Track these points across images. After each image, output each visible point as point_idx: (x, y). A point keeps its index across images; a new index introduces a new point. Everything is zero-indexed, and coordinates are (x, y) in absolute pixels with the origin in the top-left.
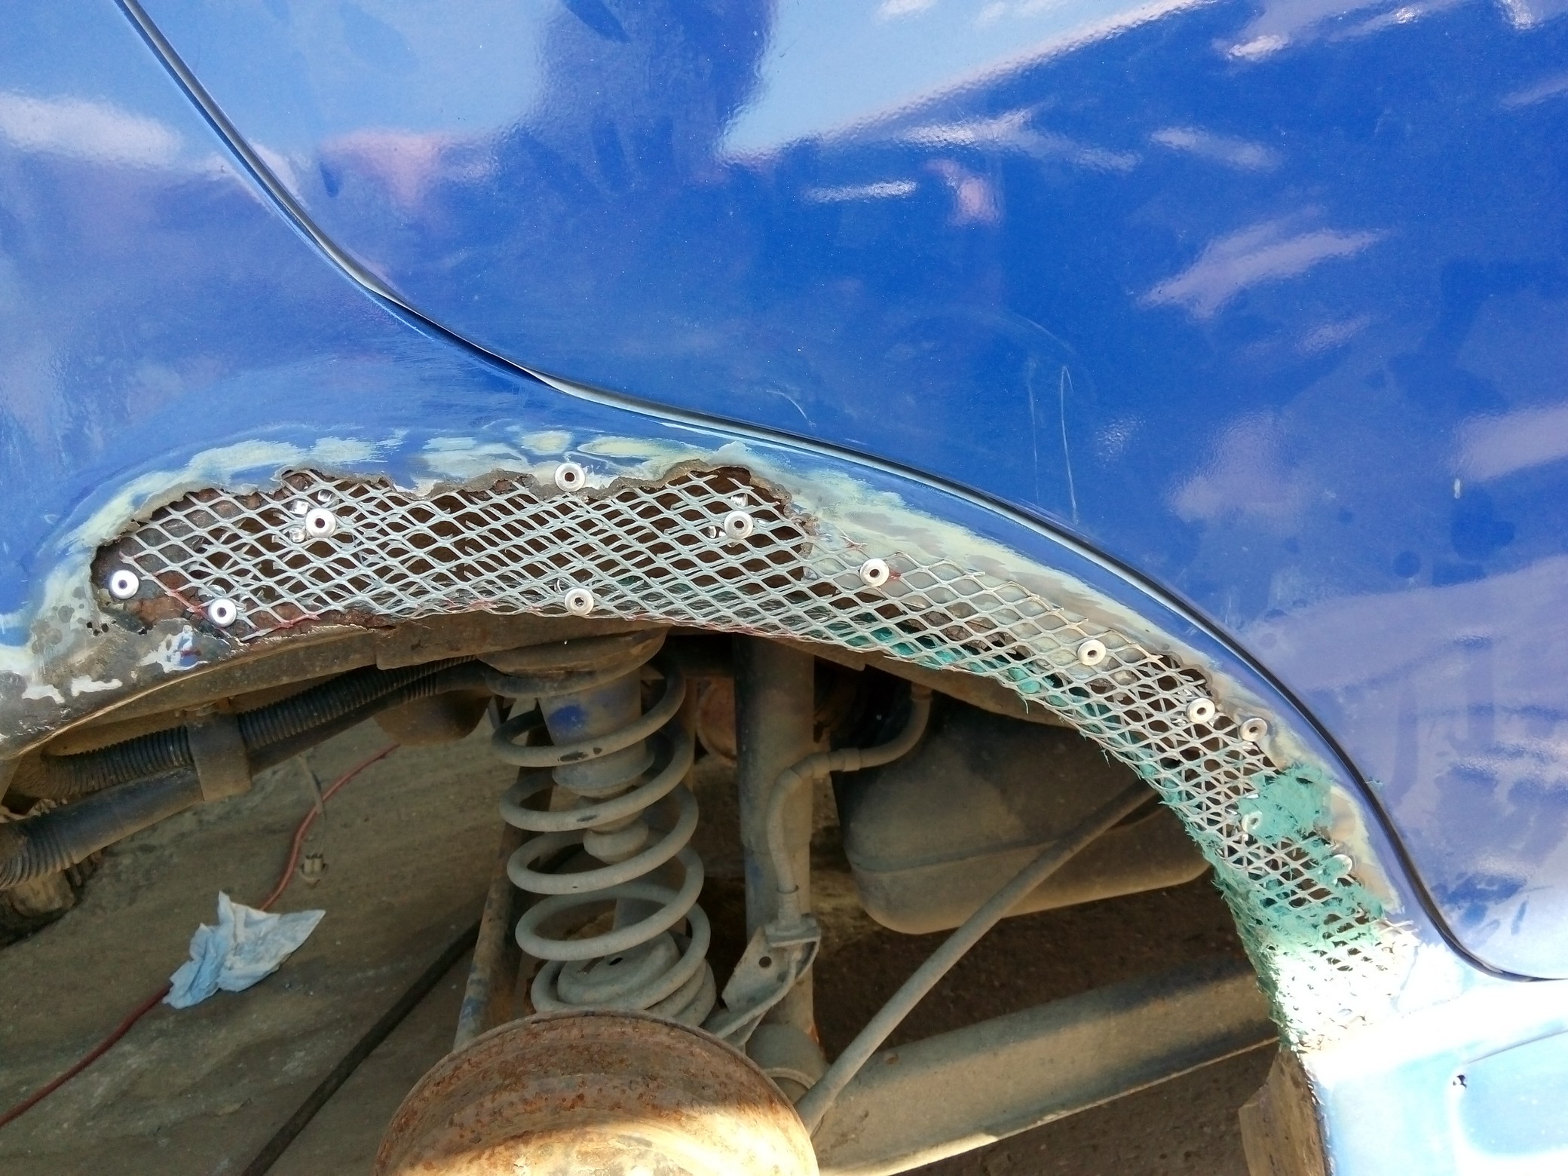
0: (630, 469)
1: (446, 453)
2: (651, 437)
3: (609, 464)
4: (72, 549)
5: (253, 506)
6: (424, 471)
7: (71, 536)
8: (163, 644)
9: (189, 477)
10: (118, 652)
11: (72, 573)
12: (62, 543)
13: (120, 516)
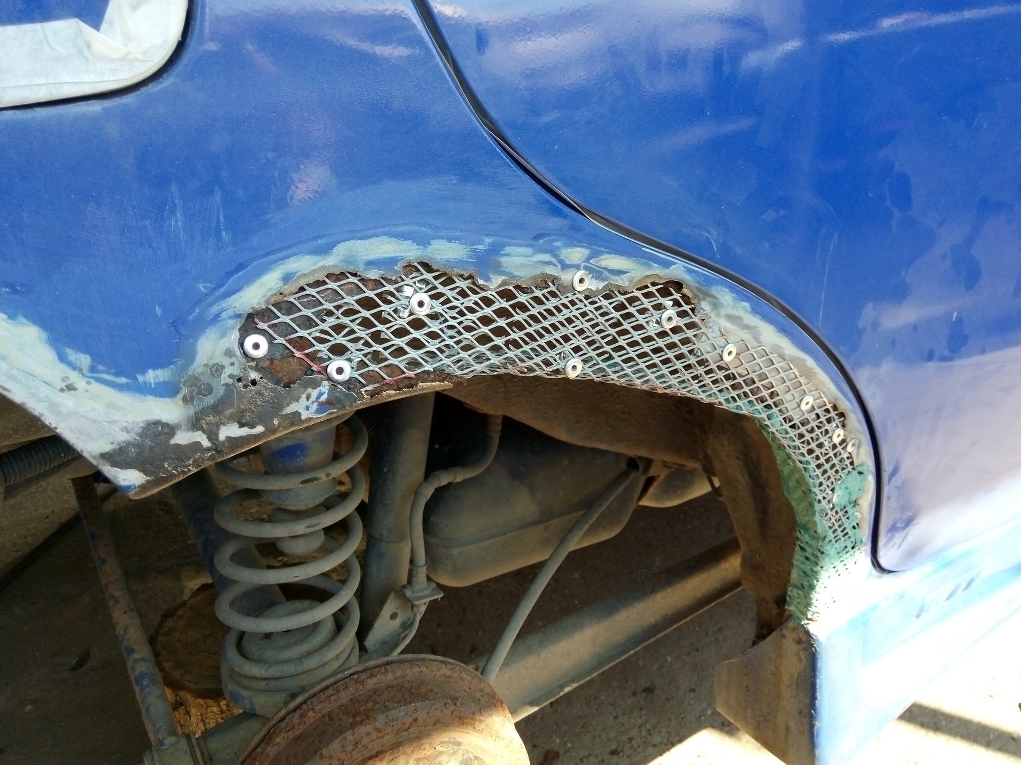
0: (617, 278)
1: (514, 258)
2: (634, 257)
3: (606, 273)
4: (223, 315)
5: (371, 288)
6: (498, 269)
7: (224, 304)
8: (304, 396)
9: (332, 261)
10: (264, 402)
11: (223, 335)
12: (214, 310)
13: (270, 290)
